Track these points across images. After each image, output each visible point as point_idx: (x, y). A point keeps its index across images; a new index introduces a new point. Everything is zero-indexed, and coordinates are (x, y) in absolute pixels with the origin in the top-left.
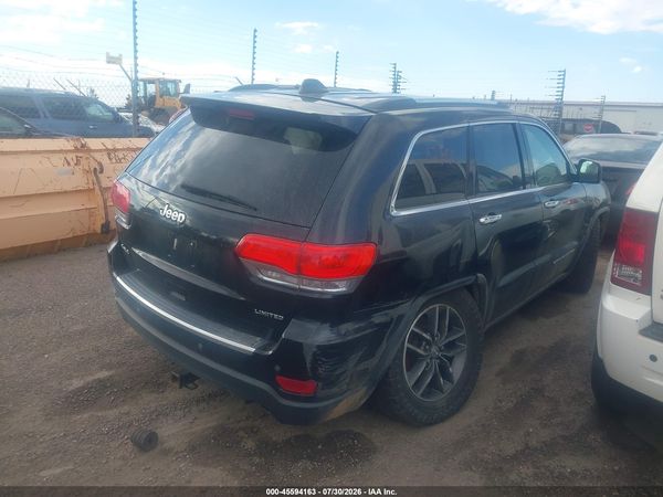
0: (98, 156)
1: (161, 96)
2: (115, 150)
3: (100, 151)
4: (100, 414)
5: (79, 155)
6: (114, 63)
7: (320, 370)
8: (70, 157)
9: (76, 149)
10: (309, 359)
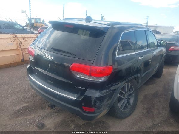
0: (20, 39)
1: (36, 23)
2: (25, 38)
3: (21, 38)
4: (26, 117)
5: (15, 39)
6: (24, 12)
7: (96, 105)
8: (12, 40)
9: (14, 37)
10: (93, 101)
